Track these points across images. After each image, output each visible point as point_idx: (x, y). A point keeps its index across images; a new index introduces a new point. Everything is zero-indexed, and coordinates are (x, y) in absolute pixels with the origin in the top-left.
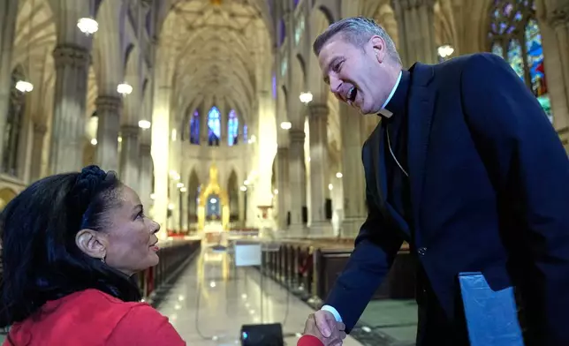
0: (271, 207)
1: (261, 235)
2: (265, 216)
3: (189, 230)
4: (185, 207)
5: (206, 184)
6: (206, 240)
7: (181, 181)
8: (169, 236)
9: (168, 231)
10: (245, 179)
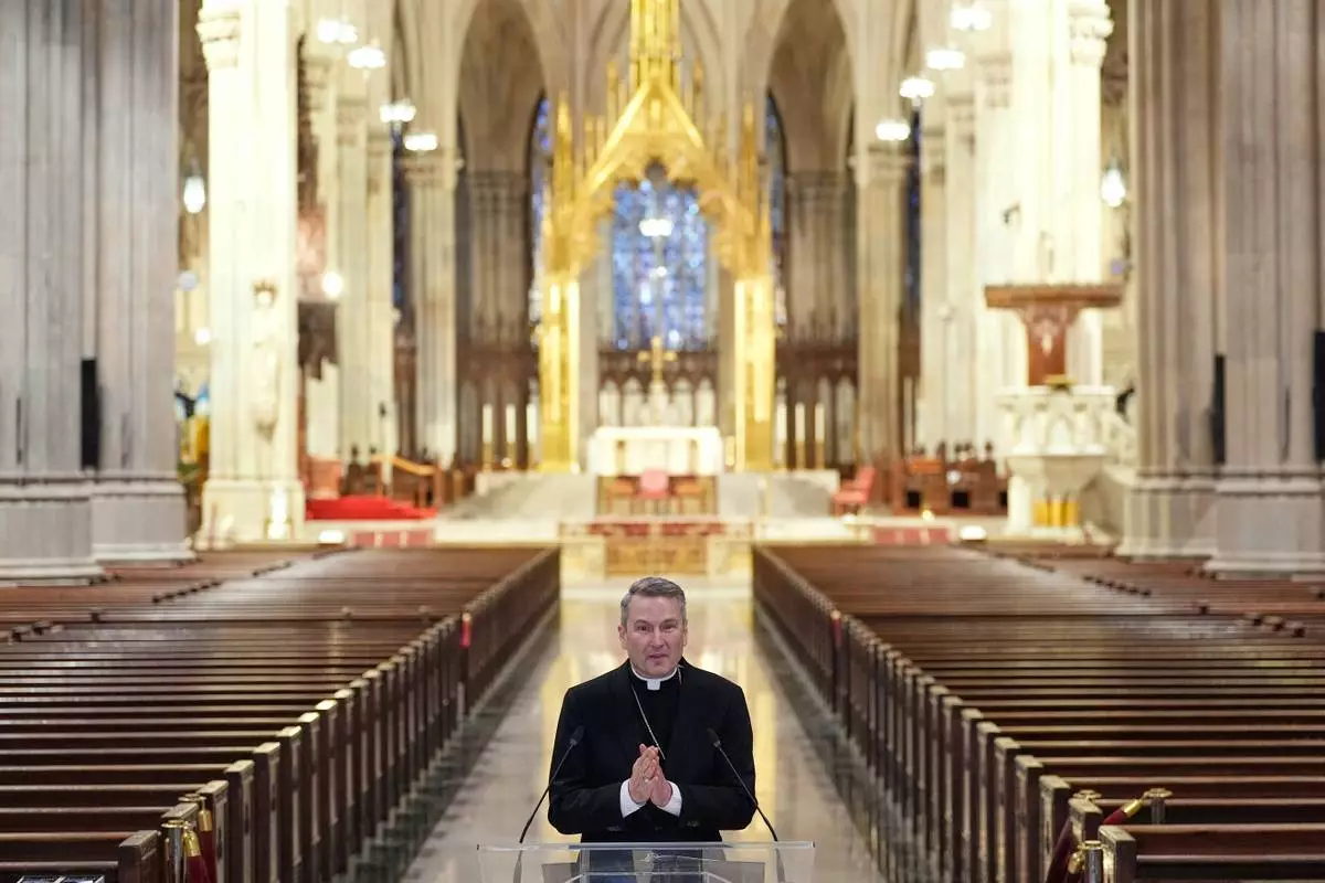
0: (1103, 299)
1: (1020, 521)
2: (1048, 367)
3: (468, 461)
4: (437, 277)
5: (595, 103)
6: (596, 549)
7: (399, 88)
8: (317, 511)
9: (307, 469)
10: (909, 57)
